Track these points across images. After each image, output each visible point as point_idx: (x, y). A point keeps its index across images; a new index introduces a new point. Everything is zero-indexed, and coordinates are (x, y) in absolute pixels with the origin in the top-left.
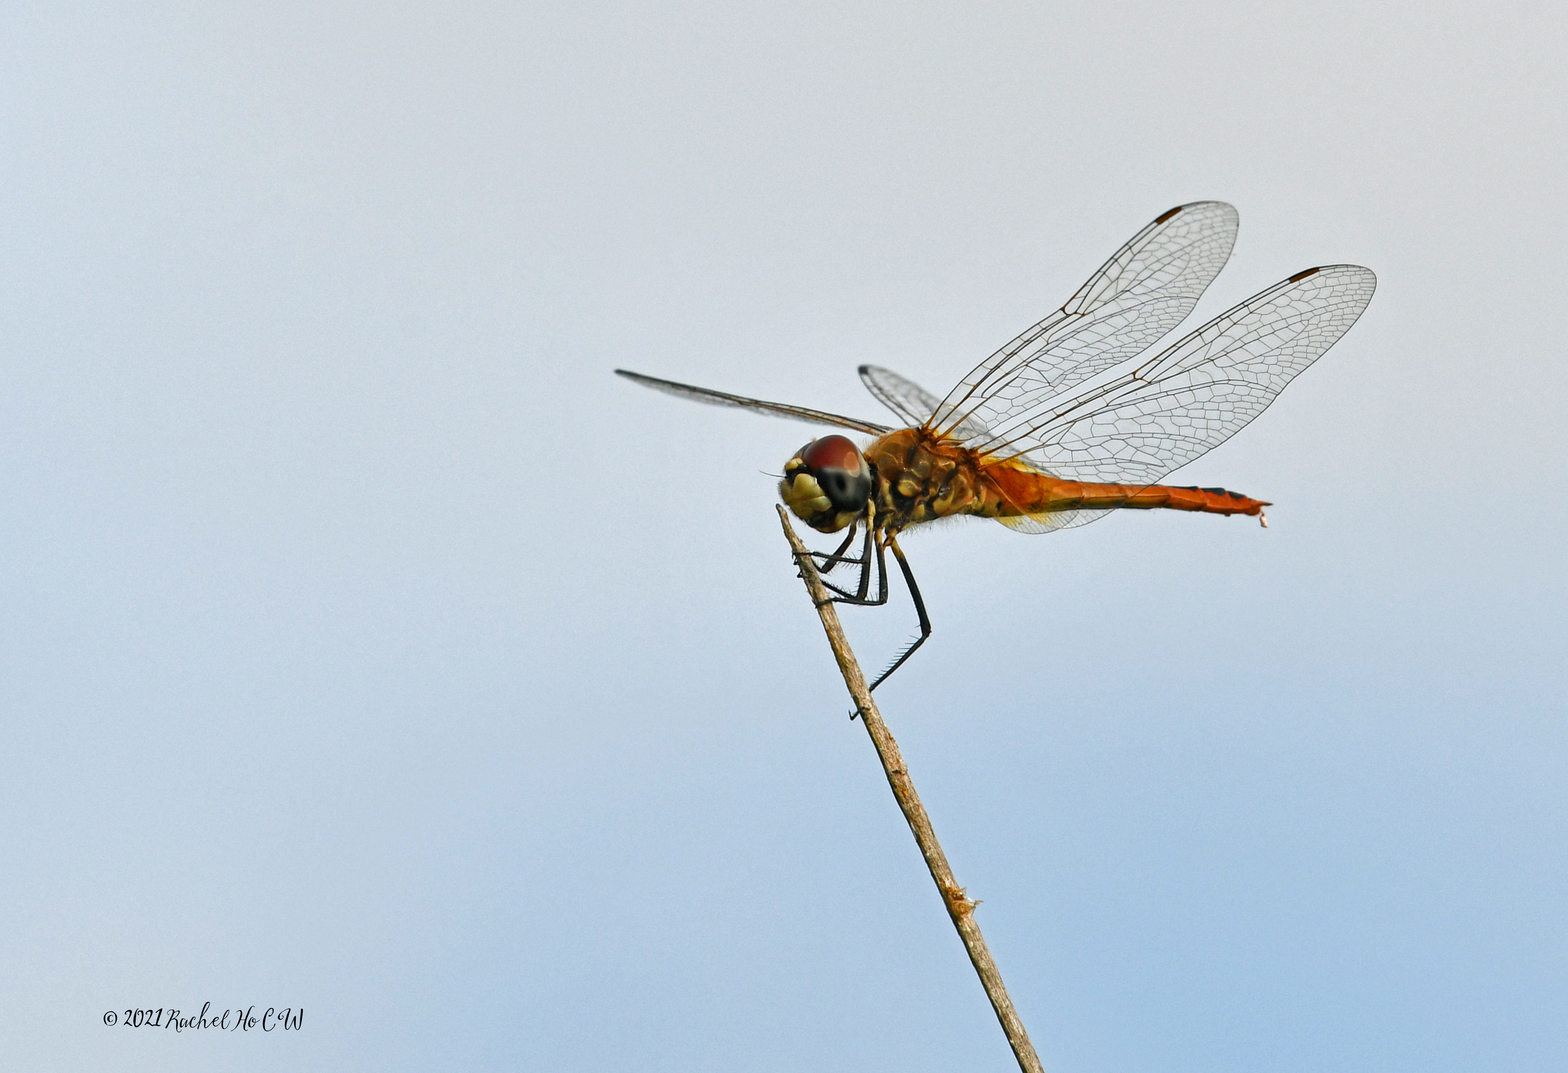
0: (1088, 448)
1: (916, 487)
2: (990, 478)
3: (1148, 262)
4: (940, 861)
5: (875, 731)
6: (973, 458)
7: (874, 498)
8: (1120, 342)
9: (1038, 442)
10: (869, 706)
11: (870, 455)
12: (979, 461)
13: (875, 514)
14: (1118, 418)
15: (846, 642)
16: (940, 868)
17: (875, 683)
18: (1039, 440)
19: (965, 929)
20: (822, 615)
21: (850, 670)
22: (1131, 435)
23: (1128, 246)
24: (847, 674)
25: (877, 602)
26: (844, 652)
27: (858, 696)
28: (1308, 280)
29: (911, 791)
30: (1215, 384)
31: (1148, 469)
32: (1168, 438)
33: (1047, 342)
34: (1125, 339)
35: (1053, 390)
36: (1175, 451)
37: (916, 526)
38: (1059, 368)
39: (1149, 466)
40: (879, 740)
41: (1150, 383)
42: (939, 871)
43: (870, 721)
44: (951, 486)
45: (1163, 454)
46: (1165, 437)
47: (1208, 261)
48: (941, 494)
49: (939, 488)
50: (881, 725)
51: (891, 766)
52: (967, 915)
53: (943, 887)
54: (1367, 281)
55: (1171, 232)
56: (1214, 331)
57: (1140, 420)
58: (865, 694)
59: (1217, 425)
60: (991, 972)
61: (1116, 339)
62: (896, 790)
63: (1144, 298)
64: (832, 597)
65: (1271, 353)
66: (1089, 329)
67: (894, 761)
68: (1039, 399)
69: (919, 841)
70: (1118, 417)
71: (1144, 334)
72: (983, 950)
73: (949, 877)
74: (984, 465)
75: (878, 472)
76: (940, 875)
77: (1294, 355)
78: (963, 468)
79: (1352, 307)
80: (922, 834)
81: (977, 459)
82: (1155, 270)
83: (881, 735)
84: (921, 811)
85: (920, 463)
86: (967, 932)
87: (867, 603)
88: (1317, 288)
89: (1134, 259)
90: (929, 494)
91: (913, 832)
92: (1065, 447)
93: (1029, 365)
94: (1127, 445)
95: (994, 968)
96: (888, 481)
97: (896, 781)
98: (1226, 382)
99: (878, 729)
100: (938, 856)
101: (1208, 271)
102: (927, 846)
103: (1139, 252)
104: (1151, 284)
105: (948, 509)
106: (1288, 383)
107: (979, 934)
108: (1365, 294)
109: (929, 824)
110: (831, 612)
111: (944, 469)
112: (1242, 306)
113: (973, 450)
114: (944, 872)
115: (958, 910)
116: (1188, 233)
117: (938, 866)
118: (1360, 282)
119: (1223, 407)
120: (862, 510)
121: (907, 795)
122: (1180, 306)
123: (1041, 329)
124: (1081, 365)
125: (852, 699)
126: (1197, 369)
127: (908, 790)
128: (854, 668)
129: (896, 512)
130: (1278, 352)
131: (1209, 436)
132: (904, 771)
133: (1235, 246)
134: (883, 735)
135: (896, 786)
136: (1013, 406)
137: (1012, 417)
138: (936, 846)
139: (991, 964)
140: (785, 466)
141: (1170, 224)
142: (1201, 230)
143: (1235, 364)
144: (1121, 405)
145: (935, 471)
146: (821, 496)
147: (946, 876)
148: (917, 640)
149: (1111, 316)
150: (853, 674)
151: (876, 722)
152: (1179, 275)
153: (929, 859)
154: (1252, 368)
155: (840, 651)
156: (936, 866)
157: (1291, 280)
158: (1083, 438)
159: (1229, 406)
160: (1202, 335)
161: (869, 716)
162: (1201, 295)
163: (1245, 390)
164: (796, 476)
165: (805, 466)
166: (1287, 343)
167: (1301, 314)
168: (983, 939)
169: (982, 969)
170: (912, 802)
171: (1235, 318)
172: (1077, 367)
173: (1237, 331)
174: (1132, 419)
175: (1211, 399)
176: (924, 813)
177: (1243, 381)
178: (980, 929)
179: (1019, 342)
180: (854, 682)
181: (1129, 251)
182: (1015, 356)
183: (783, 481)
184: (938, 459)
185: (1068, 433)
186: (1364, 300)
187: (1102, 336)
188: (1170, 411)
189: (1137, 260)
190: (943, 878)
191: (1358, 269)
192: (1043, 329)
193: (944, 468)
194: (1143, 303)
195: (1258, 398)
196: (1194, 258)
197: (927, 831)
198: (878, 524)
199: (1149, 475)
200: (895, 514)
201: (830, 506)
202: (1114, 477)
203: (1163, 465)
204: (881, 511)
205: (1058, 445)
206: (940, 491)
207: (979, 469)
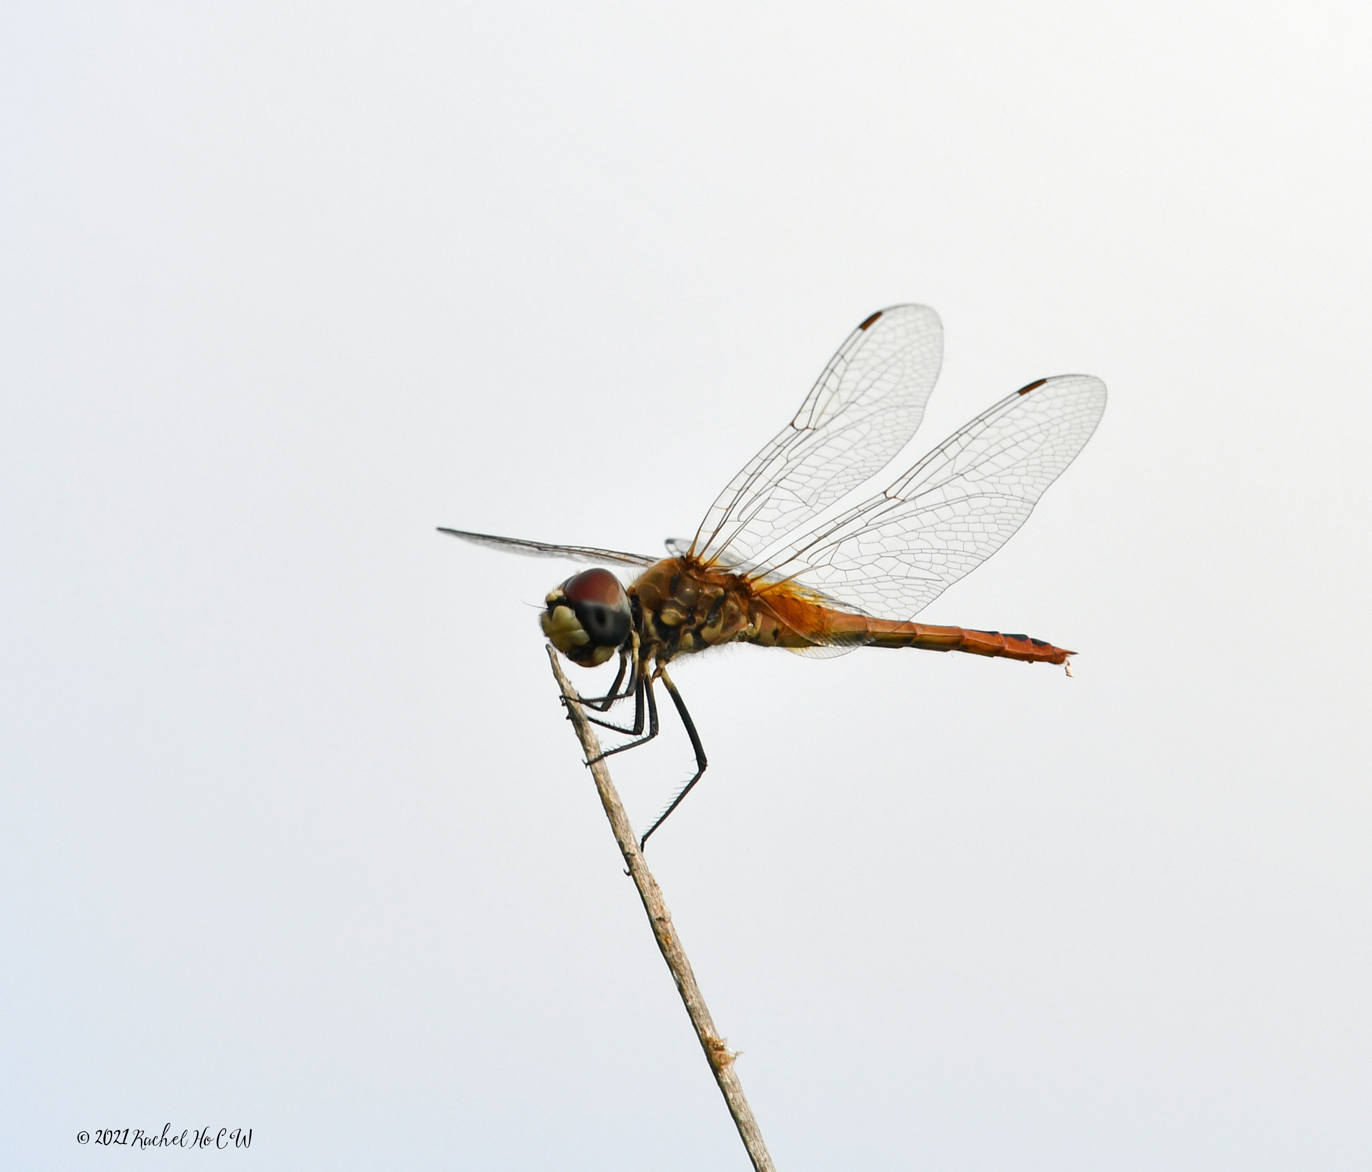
0: (860, 567)
1: (681, 616)
2: (765, 603)
3: (864, 371)
4: (701, 1011)
5: (639, 877)
6: (744, 584)
7: (637, 629)
8: (861, 457)
11: (633, 590)
12: (750, 587)
13: (640, 645)
16: (702, 1017)
17: (647, 833)
18: (807, 563)
19: (725, 1081)
20: (593, 770)
21: (617, 815)
22: (900, 552)
24: (613, 818)
26: (610, 796)
27: (624, 842)
28: (1038, 391)
29: (674, 939)
30: (970, 498)
31: (927, 584)
32: (938, 553)
33: (789, 459)
34: (865, 453)
35: (811, 510)
36: (949, 564)
38: (809, 486)
39: (928, 581)
40: (644, 886)
41: (903, 501)
42: (701, 1021)
44: (720, 614)
45: (936, 569)
46: (935, 552)
47: (923, 366)
48: (709, 622)
49: (706, 616)
50: (646, 871)
51: (655, 912)
52: (727, 1066)
53: (704, 1037)
54: (1097, 389)
55: (878, 338)
56: (955, 446)
57: (905, 537)
58: (631, 839)
59: (983, 537)
60: (750, 1124)
61: (857, 453)
62: (659, 938)
63: (871, 409)
65: (1018, 465)
66: (826, 444)
67: (658, 908)
68: (798, 520)
69: (681, 990)
70: (881, 535)
71: (883, 447)
72: (742, 1102)
73: (710, 1027)
74: (756, 591)
75: (639, 606)
76: (701, 1025)
78: (733, 594)
79: (1088, 415)
80: (684, 983)
81: (749, 585)
84: (684, 959)
85: (685, 591)
86: (727, 1083)
88: (1048, 399)
89: (850, 370)
90: (695, 622)
91: (675, 980)
92: (838, 567)
93: (776, 484)
94: (899, 561)
95: (753, 1120)
96: (651, 611)
97: (660, 928)
98: (981, 495)
99: (642, 875)
100: (700, 1006)
102: (689, 995)
103: (853, 362)
104: (875, 393)
105: (718, 637)
107: (739, 1086)
108: (1098, 402)
109: (692, 973)
111: (711, 597)
112: (977, 421)
113: (742, 577)
114: (706, 1022)
115: (718, 1061)
116: (896, 338)
117: (699, 1015)
118: (1089, 390)
119: (984, 519)
120: (626, 640)
121: (670, 942)
122: (911, 414)
123: (776, 447)
124: (829, 481)
125: (617, 844)
126: (948, 484)
127: (671, 938)
128: (620, 813)
129: (663, 642)
130: (1025, 463)
132: (667, 918)
134: (647, 882)
135: (659, 934)
136: (775, 528)
137: (775, 540)
138: (698, 995)
139: (750, 1116)
140: (546, 598)
141: (875, 330)
142: (908, 334)
143: (985, 476)
144: (882, 524)
145: (701, 598)
146: (578, 629)
147: (707, 1026)
149: (844, 429)
150: (619, 819)
151: (641, 867)
152: (898, 386)
153: (691, 1009)
154: (1004, 480)
155: (606, 795)
156: (698, 1016)
157: (1020, 392)
158: (852, 558)
159: (990, 518)
160: (944, 451)
161: (634, 862)
162: (925, 403)
163: (1002, 502)
164: (555, 608)
165: (565, 598)
166: (1032, 453)
167: (1039, 425)
168: (742, 1090)
169: (741, 1120)
170: (675, 950)
171: (973, 432)
172: (827, 485)
173: (979, 445)
174: (896, 536)
175: (970, 512)
176: (687, 961)
177: (998, 493)
178: (740, 1080)
180: (620, 827)
181: (842, 360)
182: (759, 475)
183: (544, 612)
184: (704, 587)
185: (835, 553)
186: (1098, 407)
187: (842, 450)
188: (932, 527)
189: (853, 371)
190: (704, 1028)
191: (1085, 378)
192: (779, 446)
193: (712, 595)
194: (871, 414)
196: (909, 366)
197: (690, 980)
198: (644, 655)
199: (930, 590)
200: (660, 643)
201: (588, 640)
202: (896, 594)
203: (941, 579)
204: (645, 642)
205: (829, 566)
206: (708, 619)
207: (753, 594)
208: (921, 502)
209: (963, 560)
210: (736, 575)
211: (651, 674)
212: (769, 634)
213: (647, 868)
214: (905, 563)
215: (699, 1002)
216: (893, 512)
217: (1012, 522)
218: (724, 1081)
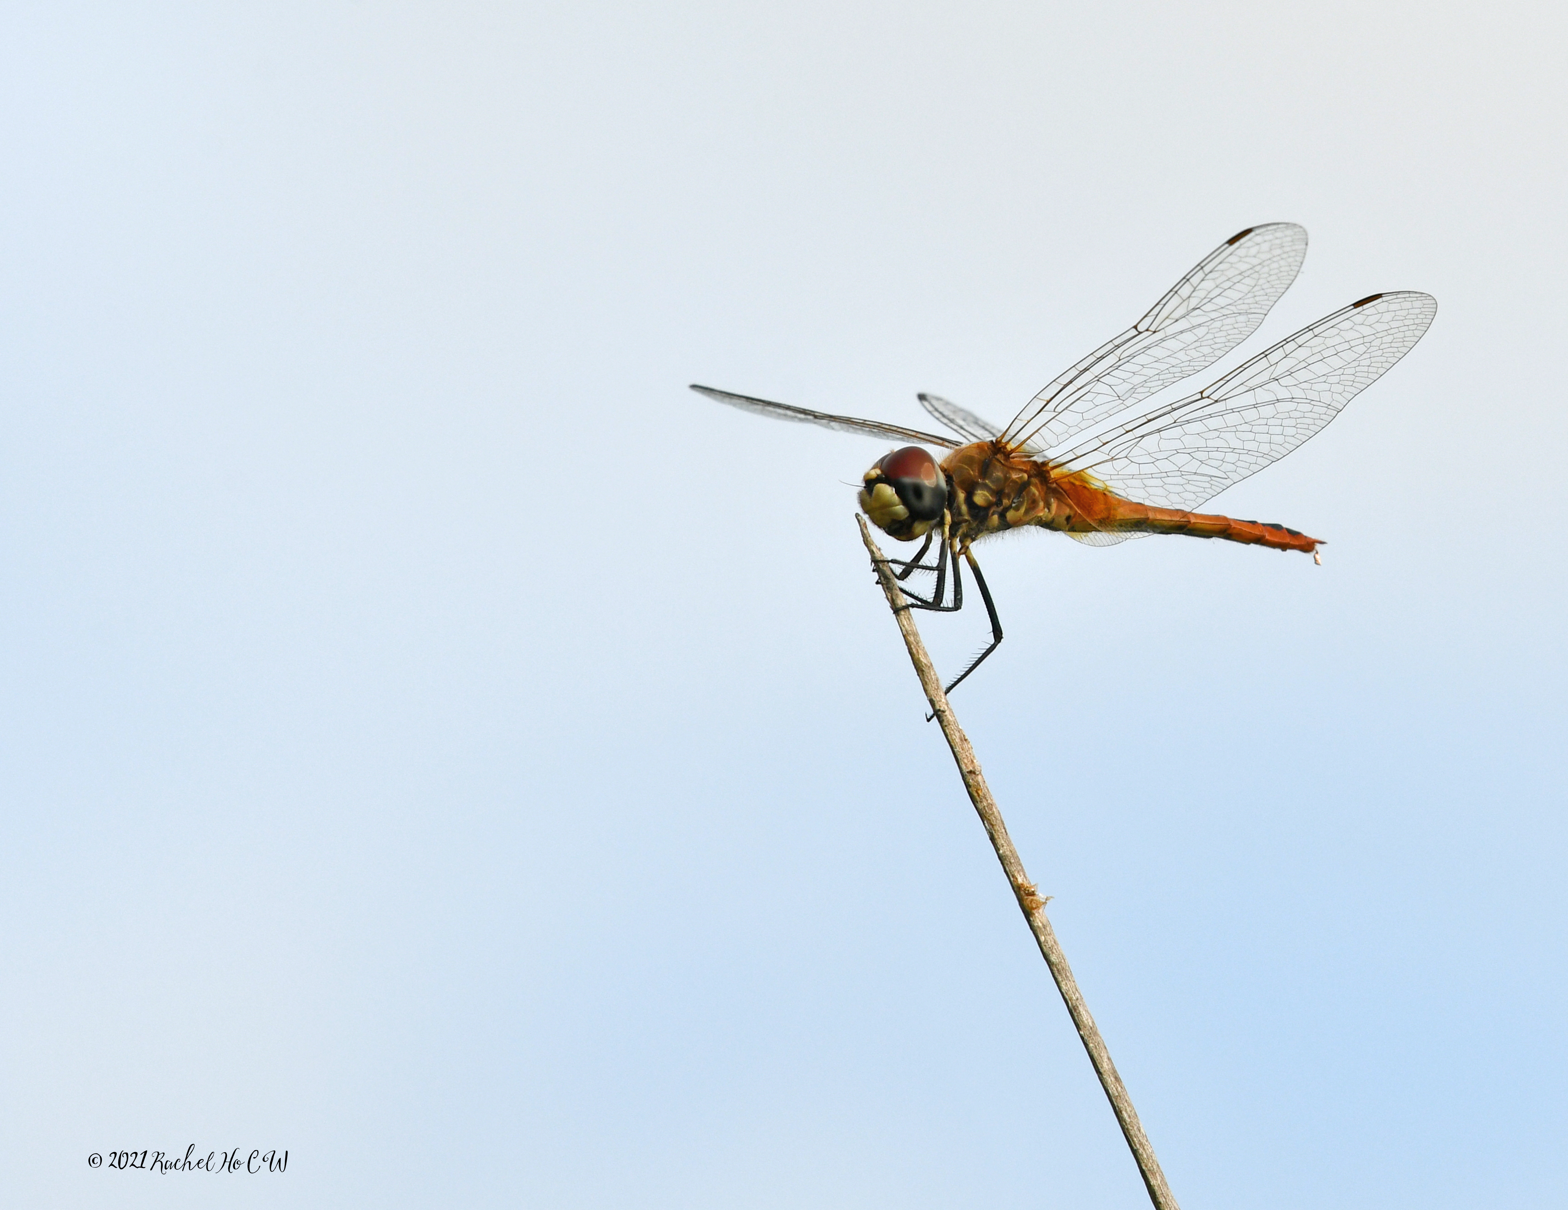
0: (1155, 462)
1: (991, 498)
2: (1061, 490)
3: (1218, 281)
4: (1012, 858)
5: (950, 732)
6: (1044, 471)
7: (950, 508)
8: (1189, 357)
9: (1107, 456)
10: (944, 708)
11: (945, 467)
12: (1049, 474)
13: (951, 523)
14: (1185, 434)
15: (922, 646)
16: (1013, 865)
17: (950, 686)
18: (1108, 455)
20: (899, 620)
21: (927, 674)
22: (1197, 449)
23: (1200, 266)
24: (924, 678)
25: (952, 608)
26: (920, 656)
27: (934, 699)
28: (1372, 305)
29: (984, 792)
30: (1279, 402)
31: (1212, 481)
32: (1232, 452)
33: (1119, 358)
34: (1194, 354)
35: (1122, 403)
36: (1239, 464)
37: (990, 536)
38: (1129, 383)
39: (1213, 478)
40: (955, 741)
42: (1012, 868)
43: (945, 723)
44: (1023, 498)
45: (1225, 467)
46: (1229, 451)
47: (1277, 278)
48: (1014, 505)
49: (1011, 500)
50: (956, 726)
51: (966, 766)
52: (1038, 910)
53: (1015, 883)
54: (1428, 306)
55: (1242, 252)
56: (1279, 354)
57: (1205, 435)
58: (941, 697)
59: (1279, 439)
60: (1061, 966)
61: (1186, 354)
62: (970, 790)
63: (1214, 315)
64: (909, 603)
65: (1334, 373)
66: (1159, 345)
67: (968, 762)
68: (1108, 412)
69: (992, 839)
70: (1185, 432)
71: (1213, 348)
72: (1054, 944)
73: (1021, 873)
74: (1055, 478)
75: (954, 483)
76: (1013, 872)
77: (1356, 375)
78: (1034, 480)
79: (1413, 330)
80: (995, 832)
81: (1048, 472)
82: (1226, 288)
83: (956, 736)
84: (994, 810)
85: (994, 474)
86: (1038, 927)
87: (942, 609)
88: (1379, 313)
89: (1205, 279)
90: (1002, 504)
91: (986, 830)
92: (1133, 460)
93: (1100, 380)
94: (1192, 458)
95: (1065, 961)
96: (963, 491)
97: (971, 781)
98: (1290, 400)
99: (953, 731)
100: (1011, 854)
101: (1276, 288)
102: (1000, 844)
103: (1211, 272)
104: (1221, 301)
105: (1021, 519)
106: (1349, 401)
107: (1050, 929)
108: (1426, 318)
109: (1002, 822)
110: (908, 618)
111: (1017, 482)
112: (1307, 330)
113: (1044, 464)
114: (1017, 869)
115: (1030, 905)
116: (1258, 252)
117: (1010, 862)
118: (1421, 307)
119: (1285, 422)
120: (938, 519)
121: (981, 794)
122: (1249, 321)
123: (1113, 346)
124: (1151, 379)
125: (928, 702)
126: (1262, 388)
127: (982, 790)
128: (930, 672)
129: (971, 522)
130: (1340, 372)
131: (1272, 450)
132: (978, 771)
133: (1304, 264)
134: (958, 737)
135: (970, 786)
136: (1083, 420)
137: (1082, 430)
138: (1009, 844)
139: (1062, 958)
140: (864, 477)
141: (1241, 245)
142: (1271, 250)
143: (1299, 383)
144: (1188, 422)
145: (1008, 483)
146: (898, 505)
147: (1018, 872)
148: (990, 646)
149: (1182, 332)
150: (929, 678)
151: (951, 723)
152: (1249, 292)
153: (1002, 857)
154: (1315, 387)
155: (917, 656)
156: (1009, 863)
157: (1356, 305)
158: (1150, 452)
159: (1292, 422)
160: (1268, 356)
161: (944, 718)
162: (1268, 311)
163: (1308, 407)
164: (874, 486)
165: (884, 476)
166: (1349, 363)
167: (1364, 337)
168: (1053, 933)
169: (1053, 962)
170: (985, 801)
171: (1300, 341)
172: (1147, 381)
173: (1302, 353)
174: (1198, 434)
175: (1275, 416)
176: (997, 811)
177: (1306, 399)
178: (1050, 924)
179: (1092, 359)
180: (930, 685)
181: (1201, 271)
182: (1088, 371)
183: (863, 490)
184: (1011, 472)
185: (1136, 447)
186: (1424, 323)
187: (1172, 351)
188: (1234, 427)
189: (1208, 279)
190: (1016, 875)
191: (1420, 295)
192: (1116, 346)
193: (1017, 480)
194: (1212, 320)
195: (1320, 414)
196: (1263, 276)
197: (1001, 829)
198: (953, 533)
199: (1213, 487)
200: (970, 523)
201: (907, 515)
202: (1179, 489)
203: (1227, 477)
204: (956, 520)
205: (1126, 459)
206: (1013, 502)
207: (1050, 481)
208: (1231, 404)
209: (1253, 460)
210: (1038, 462)
211: (958, 550)
212: (1062, 520)
213: (958, 724)
214: (1197, 459)
215: (1010, 850)
216: (1203, 411)
217: (1311, 427)
218: (1036, 924)
